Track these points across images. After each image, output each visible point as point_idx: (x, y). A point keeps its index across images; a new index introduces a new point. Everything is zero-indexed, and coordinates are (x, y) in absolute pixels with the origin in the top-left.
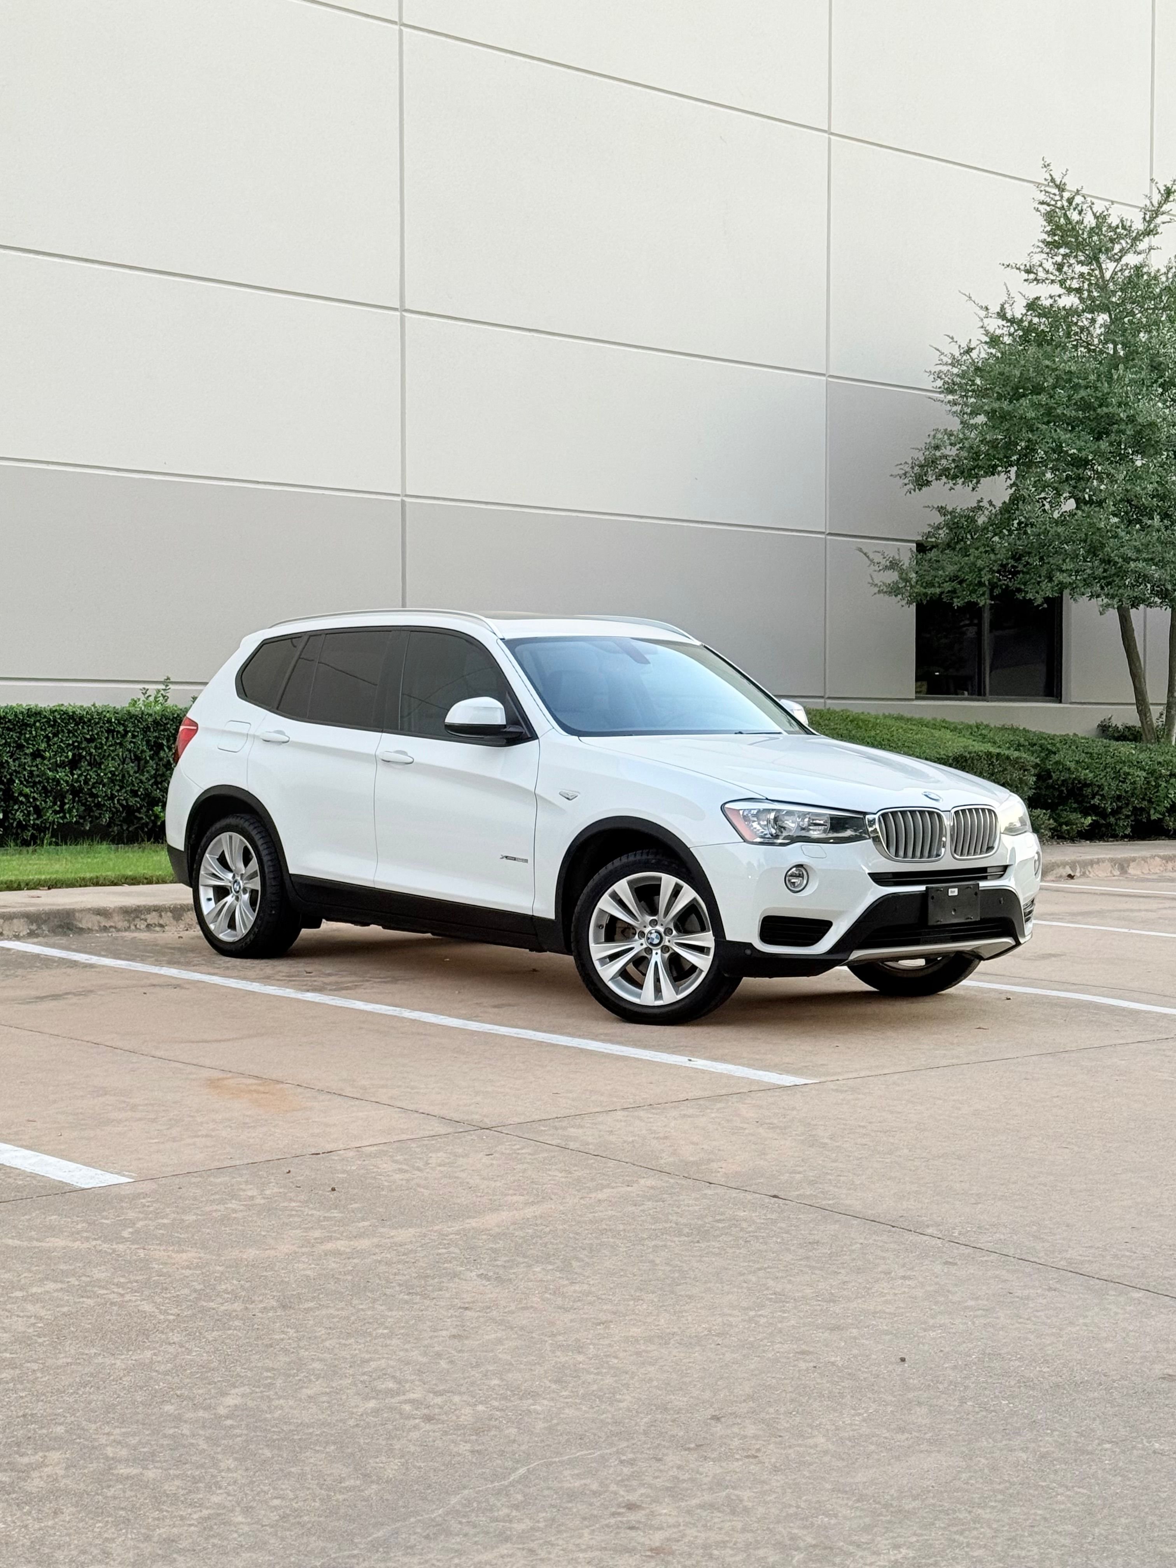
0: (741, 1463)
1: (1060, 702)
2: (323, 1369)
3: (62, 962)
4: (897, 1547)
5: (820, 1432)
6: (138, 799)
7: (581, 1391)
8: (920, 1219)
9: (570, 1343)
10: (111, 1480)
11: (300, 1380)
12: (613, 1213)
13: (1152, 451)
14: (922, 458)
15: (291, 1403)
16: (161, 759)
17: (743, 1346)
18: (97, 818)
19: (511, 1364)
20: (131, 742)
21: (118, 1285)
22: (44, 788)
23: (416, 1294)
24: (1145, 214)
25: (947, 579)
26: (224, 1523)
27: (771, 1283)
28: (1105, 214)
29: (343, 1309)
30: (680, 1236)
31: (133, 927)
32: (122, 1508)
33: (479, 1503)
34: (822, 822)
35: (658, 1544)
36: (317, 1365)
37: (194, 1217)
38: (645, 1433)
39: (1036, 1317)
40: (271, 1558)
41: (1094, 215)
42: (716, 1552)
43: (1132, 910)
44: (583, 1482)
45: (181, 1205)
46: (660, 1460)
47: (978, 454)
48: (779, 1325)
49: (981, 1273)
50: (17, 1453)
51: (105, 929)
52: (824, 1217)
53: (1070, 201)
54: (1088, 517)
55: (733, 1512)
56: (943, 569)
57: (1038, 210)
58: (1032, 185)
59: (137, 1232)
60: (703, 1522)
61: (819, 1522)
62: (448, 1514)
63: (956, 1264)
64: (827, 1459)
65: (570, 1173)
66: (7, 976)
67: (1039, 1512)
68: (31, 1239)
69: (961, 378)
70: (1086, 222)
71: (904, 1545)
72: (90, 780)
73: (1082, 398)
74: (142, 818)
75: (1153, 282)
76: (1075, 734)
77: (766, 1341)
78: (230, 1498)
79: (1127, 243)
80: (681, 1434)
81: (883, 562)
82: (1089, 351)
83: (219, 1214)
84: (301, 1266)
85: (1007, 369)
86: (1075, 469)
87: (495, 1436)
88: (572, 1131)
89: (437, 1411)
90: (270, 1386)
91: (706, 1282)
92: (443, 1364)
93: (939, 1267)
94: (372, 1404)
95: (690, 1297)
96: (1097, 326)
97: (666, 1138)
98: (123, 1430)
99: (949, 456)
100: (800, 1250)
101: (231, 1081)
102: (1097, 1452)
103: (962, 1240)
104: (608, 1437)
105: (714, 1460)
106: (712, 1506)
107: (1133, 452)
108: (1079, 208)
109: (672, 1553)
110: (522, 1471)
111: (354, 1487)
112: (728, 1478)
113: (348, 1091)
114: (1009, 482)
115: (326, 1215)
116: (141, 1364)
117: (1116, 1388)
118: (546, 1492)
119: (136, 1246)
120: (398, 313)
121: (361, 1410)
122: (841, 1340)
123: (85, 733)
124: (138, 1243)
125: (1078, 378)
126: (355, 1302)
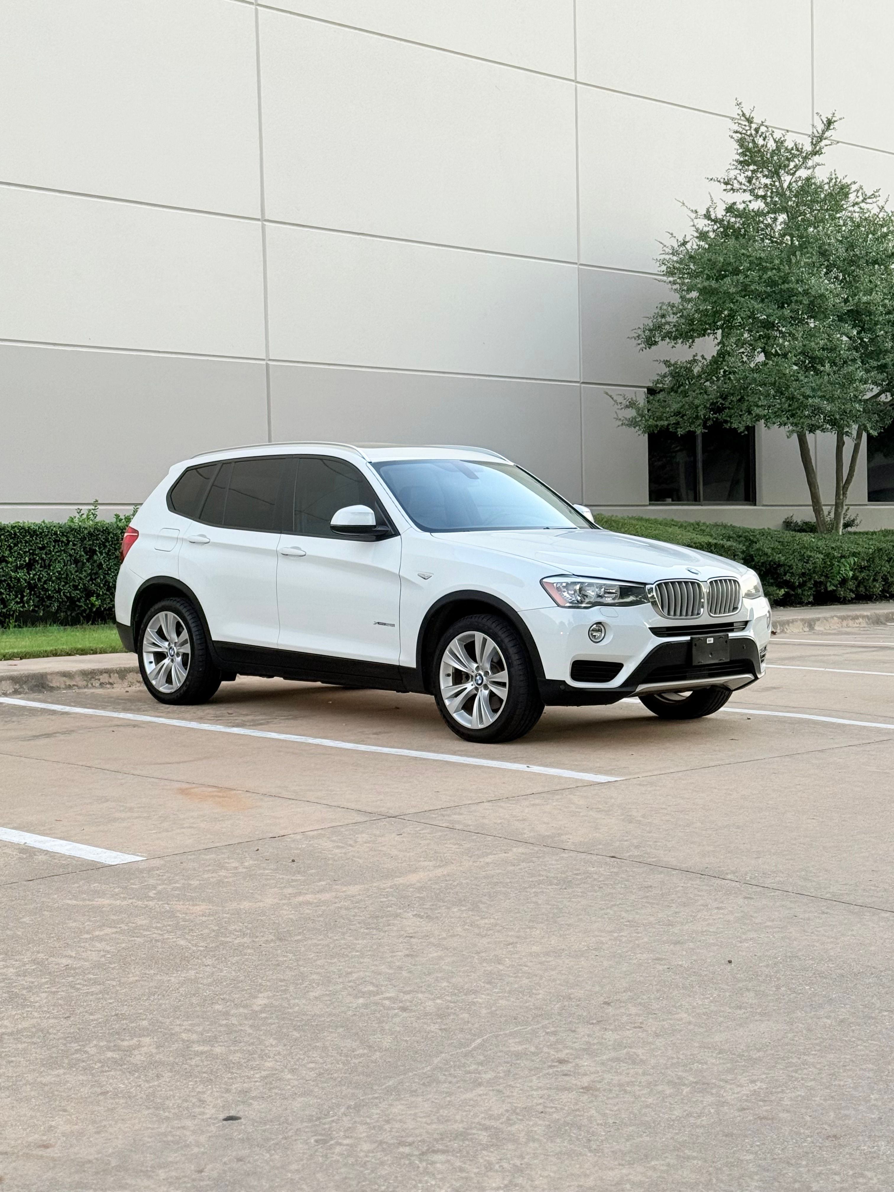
0: (631, 1032)
1: (755, 505)
2: (320, 980)
3: (44, 711)
4: (753, 1082)
5: (682, 1010)
6: (78, 592)
7: (508, 989)
8: (720, 869)
9: (491, 957)
10: (190, 1054)
11: (306, 987)
12: (500, 871)
13: (822, 316)
14: (651, 325)
15: (304, 1002)
16: (95, 561)
17: (614, 956)
18: (48, 607)
19: (452, 972)
20: (72, 549)
21: (156, 928)
22: (8, 584)
23: (373, 928)
24: (812, 139)
25: (672, 414)
26: (279, 1080)
27: (624, 914)
28: (782, 139)
29: (322, 940)
30: (551, 885)
31: (90, 685)
32: (204, 1072)
33: (454, 1062)
34: (614, 591)
35: (586, 1085)
36: (314, 977)
37: (198, 882)
38: (560, 1014)
39: (817, 931)
40: (318, 1101)
41: (775, 140)
42: (628, 1088)
43: (822, 655)
44: (524, 1046)
45: (186, 874)
46: (574, 1031)
47: (692, 320)
48: (637, 942)
49: (771, 904)
50: (119, 1039)
51: (70, 687)
52: (652, 870)
53: (757, 130)
54: (777, 365)
55: (634, 1063)
56: (669, 406)
57: (732, 137)
58: (728, 119)
59: (159, 893)
60: (614, 1070)
61: (696, 1067)
62: (434, 1069)
63: (752, 898)
64: (691, 1027)
65: (461, 845)
66: (6, 722)
67: (848, 1057)
68: (84, 900)
69: (680, 263)
70: (769, 146)
71: (758, 1080)
72: (42, 578)
73: (770, 277)
74: (81, 606)
75: (819, 190)
76: (769, 529)
77: (630, 952)
78: (279, 1064)
79: (799, 161)
80: (585, 1014)
81: (624, 402)
82: (772, 242)
83: (215, 879)
84: (285, 912)
85: (714, 256)
86: (765, 330)
87: (454, 1019)
88: (456, 817)
89: (408, 1004)
90: (285, 991)
91: (577, 915)
92: (405, 974)
93: (742, 900)
94: (361, 1001)
95: (569, 925)
96: (778, 223)
97: (524, 820)
98: (190, 1022)
99: (671, 322)
100: (640, 892)
101: (196, 790)
102: (879, 1017)
103: (753, 882)
104: (534, 1018)
105: (612, 1030)
106: (618, 1060)
107: (808, 317)
108: (764, 136)
109: (598, 1090)
110: (479, 1041)
111: (364, 1054)
112: (625, 1041)
113: (285, 794)
114: (716, 341)
115: (293, 878)
116: (189, 979)
117: (883, 976)
118: (499, 1054)
119: (162, 903)
120: (260, 223)
121: (355, 1005)
122: (683, 950)
123: (37, 543)
124: (162, 901)
125: (766, 262)
126: (330, 935)
